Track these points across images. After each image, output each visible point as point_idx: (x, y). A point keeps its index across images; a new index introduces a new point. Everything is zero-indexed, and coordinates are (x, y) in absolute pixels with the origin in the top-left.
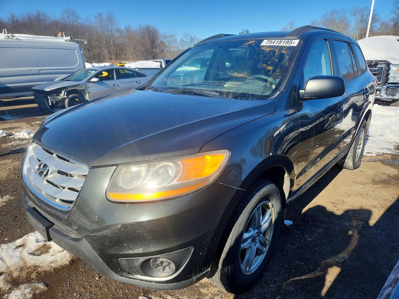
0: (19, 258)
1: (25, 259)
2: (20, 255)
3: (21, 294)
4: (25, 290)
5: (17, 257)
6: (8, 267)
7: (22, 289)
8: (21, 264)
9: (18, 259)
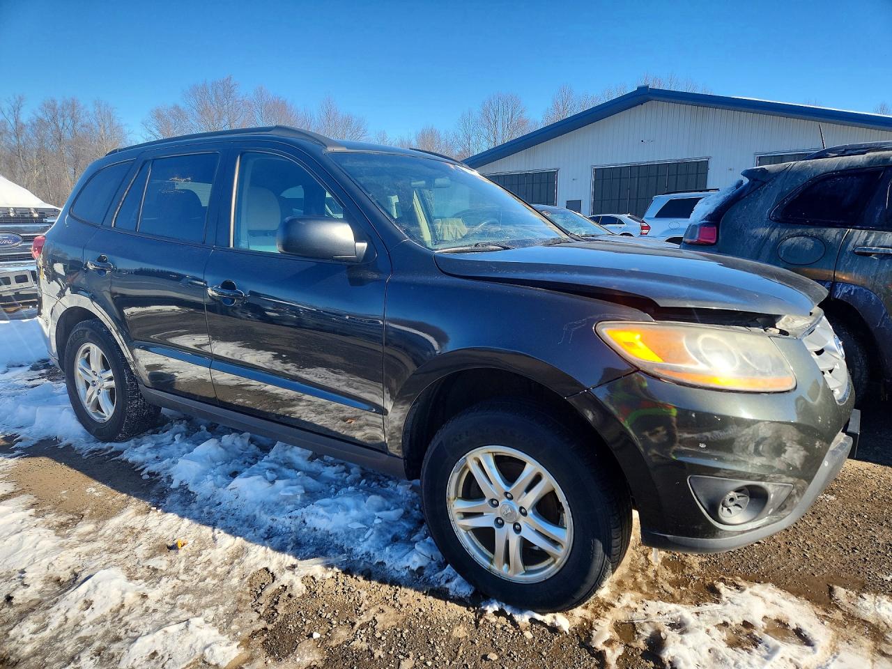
0: (839, 657)
1: (831, 646)
2: (833, 661)
3: (879, 607)
4: (869, 607)
5: (841, 661)
6: (873, 661)
7: (872, 611)
8: (842, 646)
9: (842, 655)
